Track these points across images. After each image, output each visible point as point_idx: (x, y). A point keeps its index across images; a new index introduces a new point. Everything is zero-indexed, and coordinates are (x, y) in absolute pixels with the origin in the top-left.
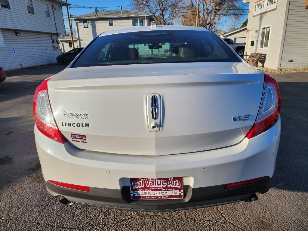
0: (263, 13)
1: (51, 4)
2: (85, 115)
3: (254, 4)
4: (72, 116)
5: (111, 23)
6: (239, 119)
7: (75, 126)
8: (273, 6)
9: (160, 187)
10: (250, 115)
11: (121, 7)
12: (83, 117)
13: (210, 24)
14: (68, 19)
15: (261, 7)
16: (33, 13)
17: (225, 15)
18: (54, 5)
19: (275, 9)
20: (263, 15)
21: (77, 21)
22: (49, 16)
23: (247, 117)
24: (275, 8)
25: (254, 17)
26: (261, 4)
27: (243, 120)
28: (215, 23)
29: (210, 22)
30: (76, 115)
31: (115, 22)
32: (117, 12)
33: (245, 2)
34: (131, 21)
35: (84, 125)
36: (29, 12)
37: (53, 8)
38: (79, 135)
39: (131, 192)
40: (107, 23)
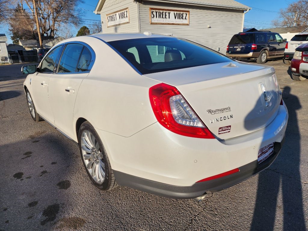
0: (117, 25)
2: (229, 108)
3: (106, 17)
4: (218, 112)
7: (222, 120)
8: (126, 20)
12: (227, 110)
13: (50, 30)
15: (113, 19)
17: (66, 22)
19: (128, 23)
20: (117, 27)
24: (128, 21)
25: (108, 27)
26: (113, 17)
28: (56, 30)
29: (50, 28)
30: (221, 110)
33: (97, 13)
35: (229, 117)
38: (226, 127)
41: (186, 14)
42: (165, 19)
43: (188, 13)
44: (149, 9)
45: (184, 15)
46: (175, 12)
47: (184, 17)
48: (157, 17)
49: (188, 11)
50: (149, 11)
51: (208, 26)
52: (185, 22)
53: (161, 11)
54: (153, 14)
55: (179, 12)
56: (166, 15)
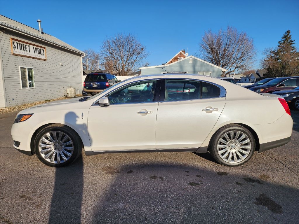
41: (44, 50)
42: (25, 52)
43: (44, 49)
44: (10, 39)
45: (42, 51)
46: (34, 47)
47: (42, 53)
48: (18, 49)
49: (45, 48)
50: (10, 41)
51: (61, 64)
52: (43, 57)
53: (22, 43)
54: (14, 44)
55: (37, 47)
56: (26, 48)
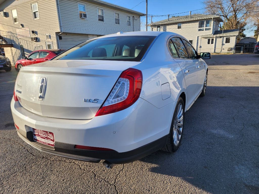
1: (133, 16)
5: (179, 26)
6: (90, 101)
9: (44, 137)
10: (98, 100)
11: (190, 12)
14: (146, 26)
16: (119, 23)
18: (135, 16)
21: (152, 27)
22: (130, 25)
23: (96, 101)
27: (93, 102)
30: (20, 86)
31: (183, 26)
32: (187, 17)
34: (197, 24)
36: (116, 23)
37: (134, 19)
38: (19, 98)
39: (34, 136)
40: (176, 26)
